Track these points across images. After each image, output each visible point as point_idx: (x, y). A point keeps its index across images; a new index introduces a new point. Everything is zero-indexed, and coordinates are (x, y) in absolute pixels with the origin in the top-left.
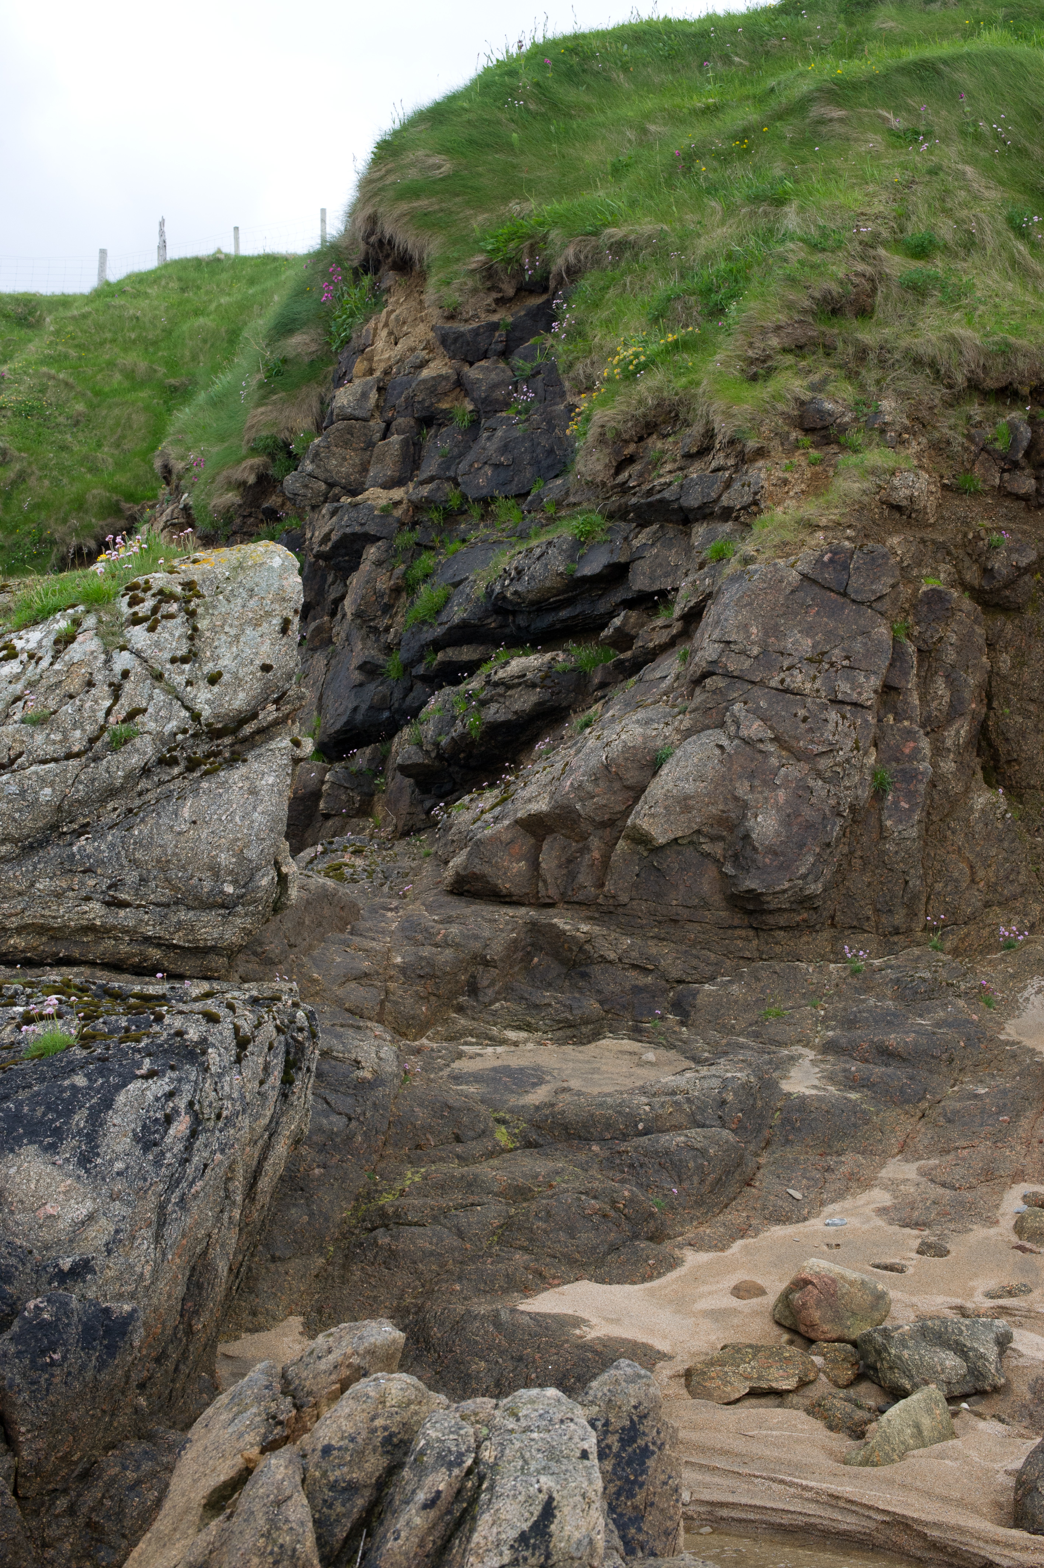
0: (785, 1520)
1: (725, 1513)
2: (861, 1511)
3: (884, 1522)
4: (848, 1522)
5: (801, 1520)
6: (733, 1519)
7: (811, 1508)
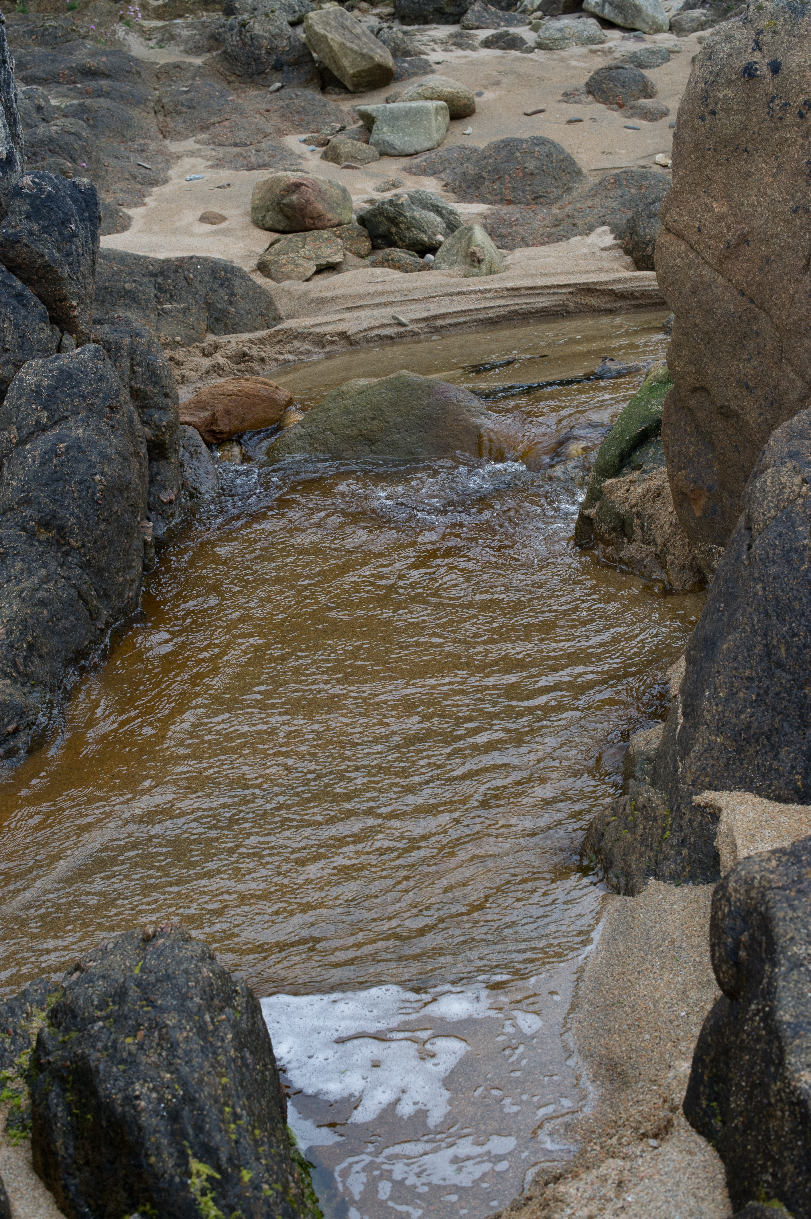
0: (491, 314)
1: (439, 323)
2: (546, 291)
3: (571, 293)
4: (541, 302)
5: (503, 311)
6: (451, 325)
7: (502, 302)
